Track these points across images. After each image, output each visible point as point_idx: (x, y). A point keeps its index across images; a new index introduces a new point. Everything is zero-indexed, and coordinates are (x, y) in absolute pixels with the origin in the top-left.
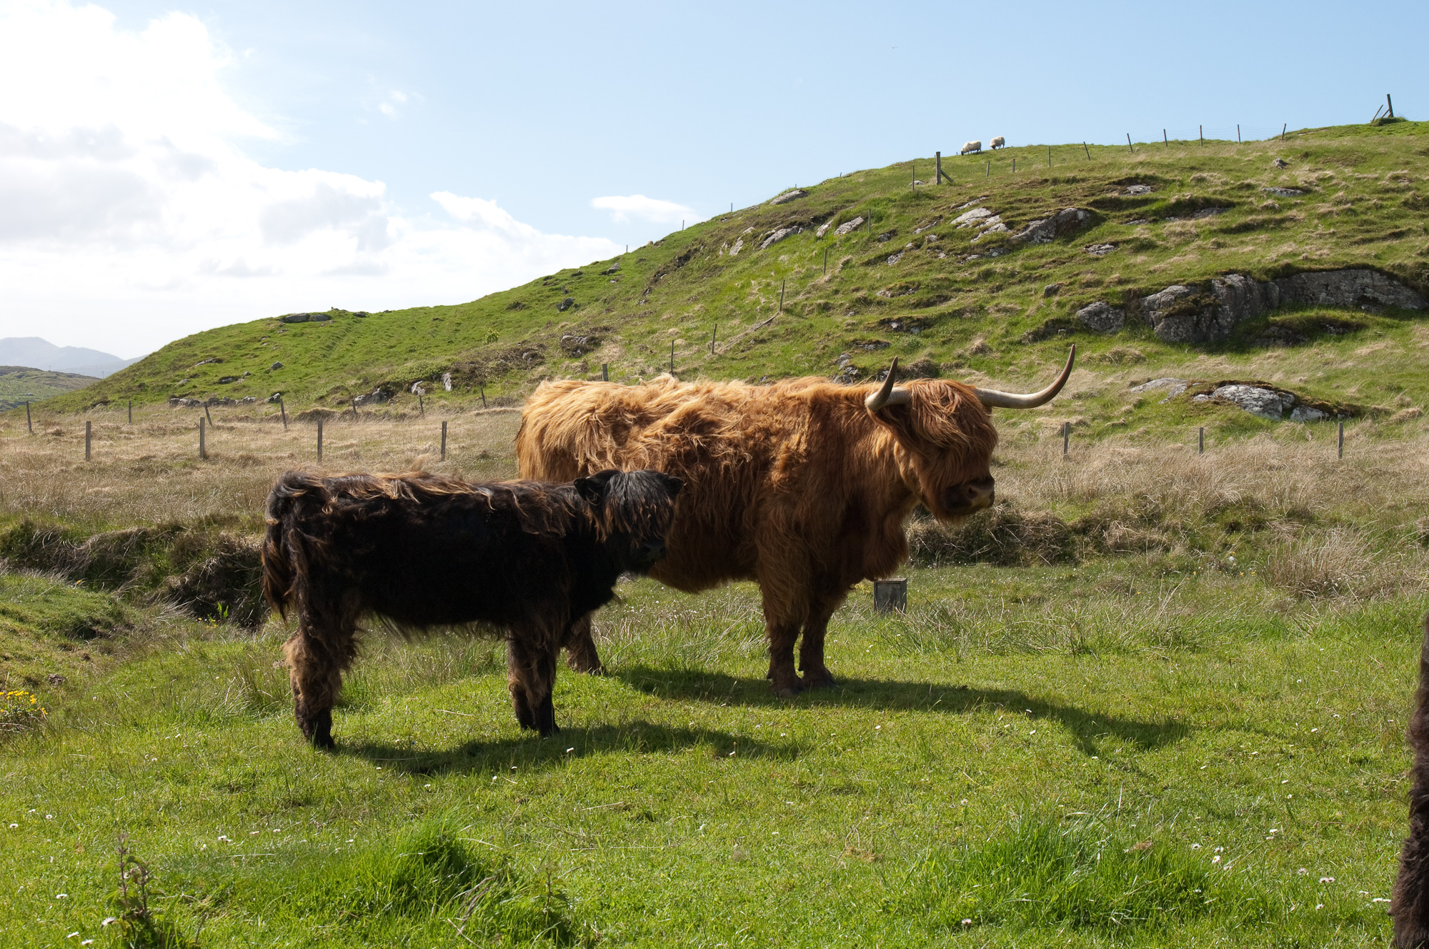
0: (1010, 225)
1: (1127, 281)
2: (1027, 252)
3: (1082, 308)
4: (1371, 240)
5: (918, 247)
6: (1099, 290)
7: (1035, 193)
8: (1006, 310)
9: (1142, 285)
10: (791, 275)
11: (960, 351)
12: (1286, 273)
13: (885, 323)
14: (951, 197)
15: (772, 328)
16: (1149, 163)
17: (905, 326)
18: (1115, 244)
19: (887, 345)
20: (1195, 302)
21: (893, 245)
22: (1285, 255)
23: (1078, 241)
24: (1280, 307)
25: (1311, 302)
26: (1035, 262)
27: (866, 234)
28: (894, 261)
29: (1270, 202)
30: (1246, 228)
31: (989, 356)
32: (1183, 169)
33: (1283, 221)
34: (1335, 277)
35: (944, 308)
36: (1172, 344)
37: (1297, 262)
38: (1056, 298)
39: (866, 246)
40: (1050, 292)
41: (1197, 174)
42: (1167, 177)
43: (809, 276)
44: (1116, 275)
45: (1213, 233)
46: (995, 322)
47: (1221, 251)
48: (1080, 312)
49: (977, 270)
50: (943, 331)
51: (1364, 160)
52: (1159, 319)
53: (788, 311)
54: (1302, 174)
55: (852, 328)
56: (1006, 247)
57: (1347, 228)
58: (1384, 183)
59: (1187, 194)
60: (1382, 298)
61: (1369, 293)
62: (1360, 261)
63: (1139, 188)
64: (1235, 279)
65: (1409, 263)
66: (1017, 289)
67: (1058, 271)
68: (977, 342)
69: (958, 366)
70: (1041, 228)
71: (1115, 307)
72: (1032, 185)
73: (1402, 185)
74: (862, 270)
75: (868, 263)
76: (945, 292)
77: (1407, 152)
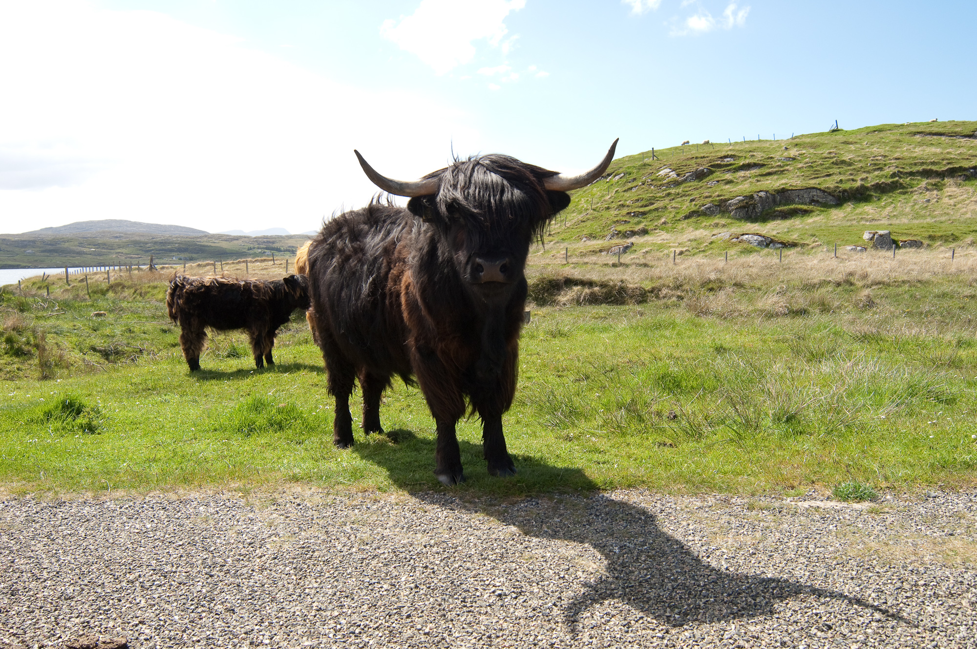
0: (678, 175)
1: (721, 196)
2: (684, 185)
3: (703, 205)
4: (818, 178)
5: (643, 184)
6: (710, 199)
7: (688, 163)
8: (675, 208)
9: (726, 197)
10: (596, 196)
11: (656, 224)
12: (782, 191)
13: (629, 213)
14: (657, 165)
15: (588, 216)
16: (734, 150)
17: (636, 215)
18: (718, 181)
19: (629, 222)
20: (747, 203)
21: (635, 184)
22: (782, 184)
23: (704, 181)
24: (779, 205)
25: (793, 202)
26: (686, 189)
27: (624, 180)
28: (634, 190)
29: (779, 163)
30: (769, 174)
31: (667, 225)
32: (747, 152)
33: (783, 171)
34: (802, 192)
35: (652, 207)
36: (737, 219)
37: (787, 187)
38: (694, 203)
39: (624, 184)
40: (692, 200)
41: (751, 154)
42: (740, 155)
43: (603, 196)
44: (717, 193)
45: (756, 176)
46: (670, 212)
47: (758, 183)
48: (703, 208)
49: (665, 193)
50: (650, 216)
51: (819, 146)
52: (733, 210)
53: (594, 210)
54: (793, 152)
55: (617, 215)
56: (677, 184)
57: (809, 173)
58: (825, 155)
59: (747, 161)
60: (820, 200)
61: (815, 198)
62: (812, 186)
63: (728, 159)
64: (762, 194)
65: (832, 186)
66: (680, 199)
67: (695, 192)
68: (663, 220)
69: (655, 229)
70: (690, 176)
71: (716, 205)
72: (688, 159)
73: (832, 156)
74: (622, 193)
75: (625, 191)
76: (653, 201)
77: (837, 142)
